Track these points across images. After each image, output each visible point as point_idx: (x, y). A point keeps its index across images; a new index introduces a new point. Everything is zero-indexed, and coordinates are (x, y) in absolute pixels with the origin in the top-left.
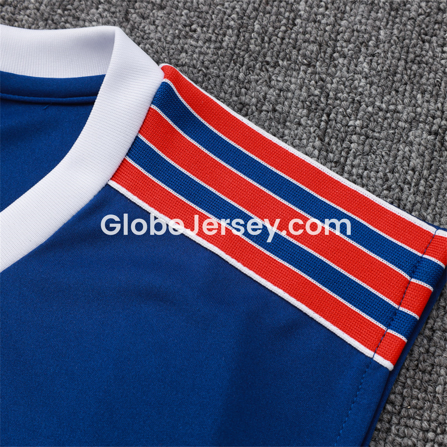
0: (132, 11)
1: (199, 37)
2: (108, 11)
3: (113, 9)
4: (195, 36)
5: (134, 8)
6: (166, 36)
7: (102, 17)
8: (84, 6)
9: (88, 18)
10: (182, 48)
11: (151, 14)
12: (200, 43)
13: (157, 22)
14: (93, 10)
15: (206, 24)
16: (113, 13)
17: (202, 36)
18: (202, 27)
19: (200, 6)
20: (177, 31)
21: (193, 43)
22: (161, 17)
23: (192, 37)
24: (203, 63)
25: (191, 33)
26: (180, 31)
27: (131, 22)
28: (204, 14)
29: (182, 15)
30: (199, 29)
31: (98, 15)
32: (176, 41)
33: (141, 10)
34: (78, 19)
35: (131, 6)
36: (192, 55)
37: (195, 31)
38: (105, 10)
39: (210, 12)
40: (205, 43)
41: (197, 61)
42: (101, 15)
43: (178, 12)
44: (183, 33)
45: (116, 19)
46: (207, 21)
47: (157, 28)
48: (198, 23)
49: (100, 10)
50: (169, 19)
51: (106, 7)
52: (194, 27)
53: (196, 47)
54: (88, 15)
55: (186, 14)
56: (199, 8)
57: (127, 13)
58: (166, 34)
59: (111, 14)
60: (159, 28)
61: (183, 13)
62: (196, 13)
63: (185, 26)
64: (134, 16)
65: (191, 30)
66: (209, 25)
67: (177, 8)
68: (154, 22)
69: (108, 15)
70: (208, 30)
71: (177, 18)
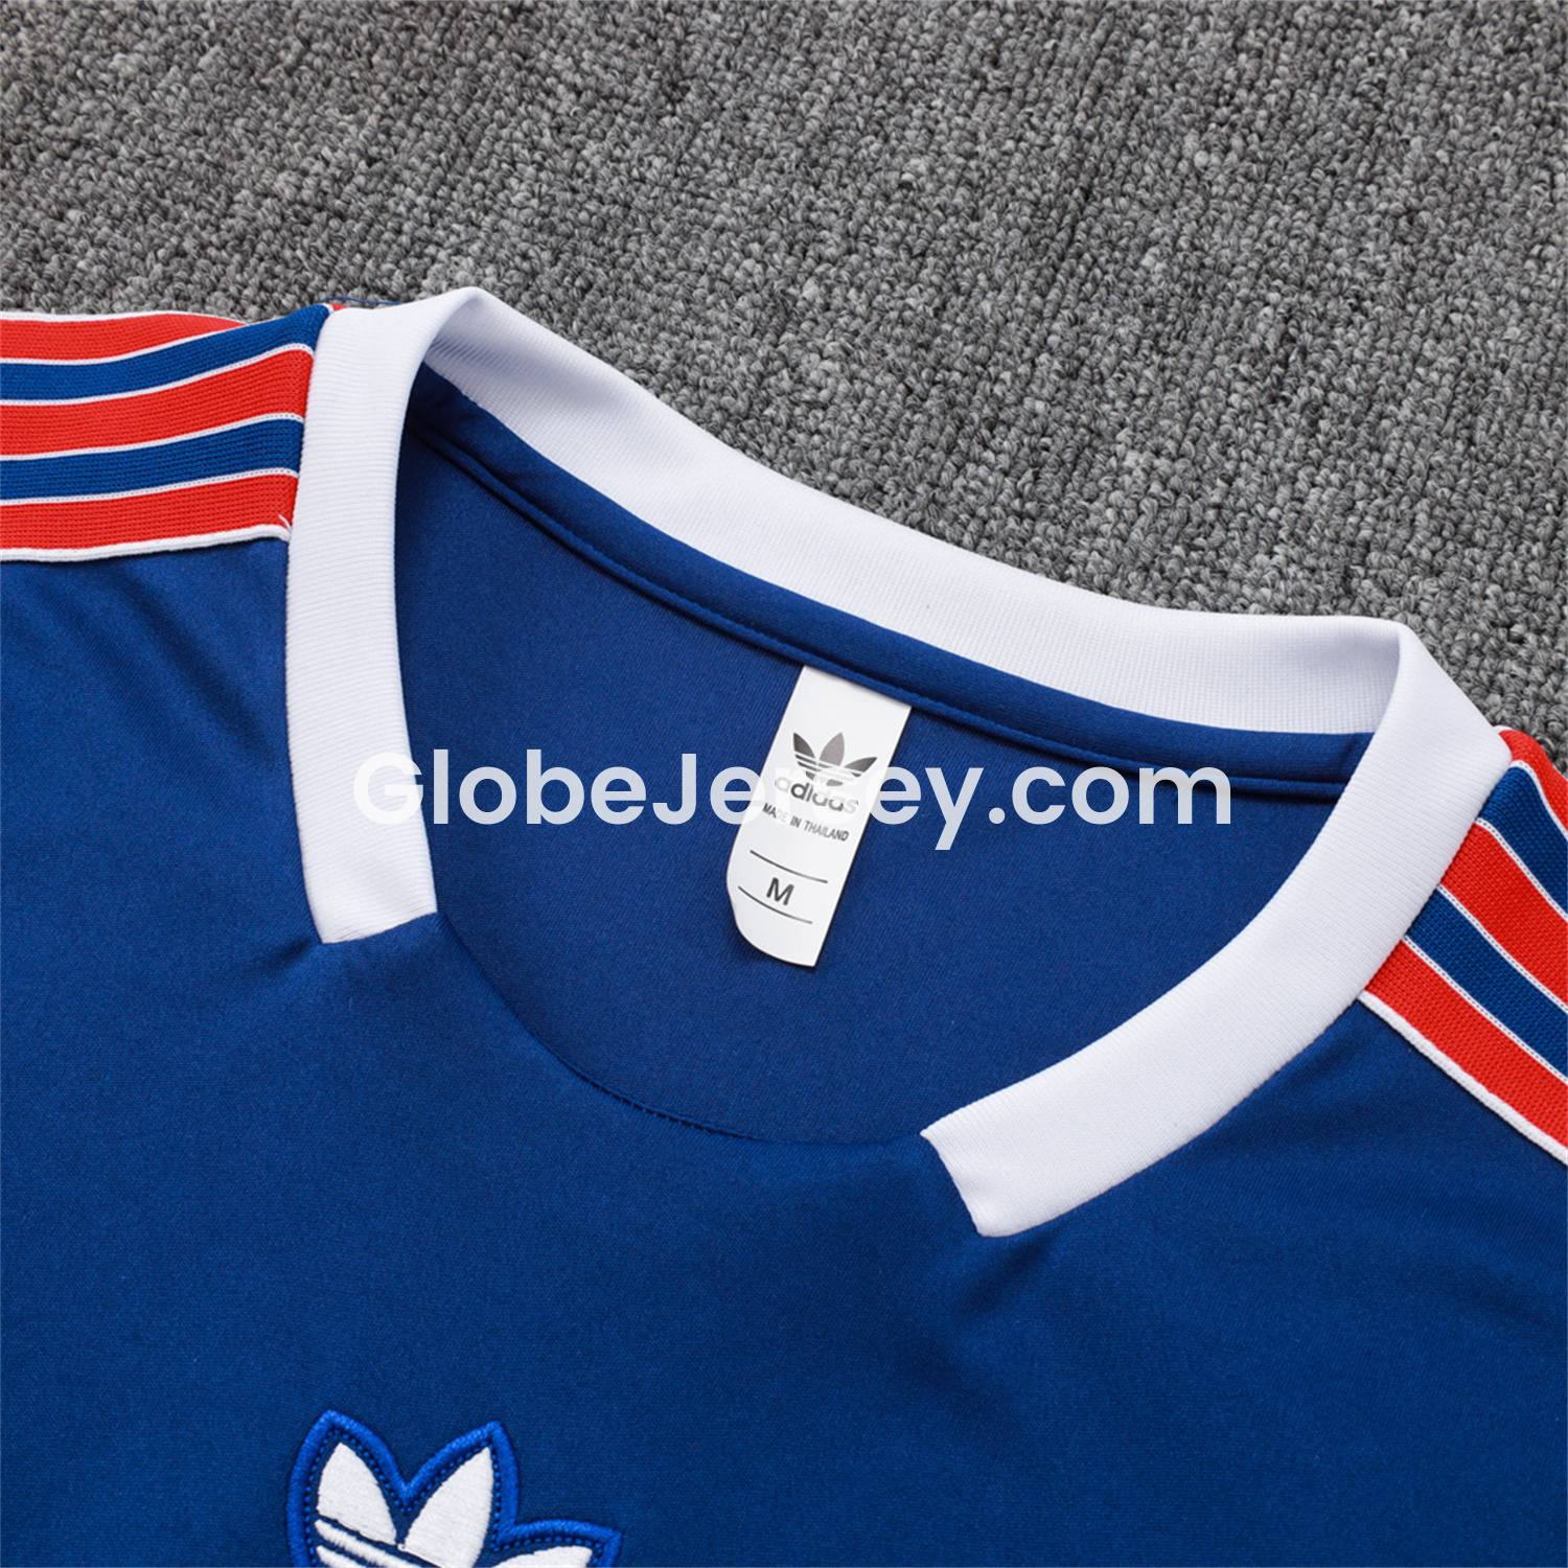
0: (1361, 571)
1: (1532, 657)
2: (1300, 563)
3: (1310, 561)
4: (1522, 653)
5: (1362, 564)
6: (1449, 646)
7: (1283, 576)
8: (1237, 543)
9: (1249, 575)
10: (1492, 681)
11: (1409, 585)
12: (1537, 673)
13: (1424, 606)
14: (1261, 558)
15: (1549, 627)
16: (1313, 570)
17: (1541, 655)
18: (1539, 632)
19: (1531, 579)
20: (1476, 636)
21: (1520, 672)
22: (1434, 595)
23: (1513, 655)
24: (1546, 725)
25: (1511, 646)
26: (1485, 637)
27: (1360, 598)
28: (1541, 602)
29: (1486, 597)
30: (1531, 638)
31: (1274, 572)
32: (1474, 660)
33: (1383, 572)
34: (1225, 574)
35: (1356, 558)
36: (1517, 703)
37: (1521, 641)
38: (1290, 561)
39: (1557, 597)
40: (1547, 674)
41: (1531, 719)
42: (1280, 572)
43: (1476, 586)
44: (1492, 641)
45: (1320, 587)
46: (1551, 619)
47: (1424, 620)
48: (1527, 621)
49: (1279, 559)
50: (1453, 602)
51: (1293, 553)
52: (1517, 629)
53: (1527, 683)
54: (1248, 568)
55: (1497, 596)
56: (1528, 583)
57: (1347, 575)
58: (1447, 641)
59: (1307, 573)
60: (1431, 623)
61: (1488, 592)
62: (1522, 597)
63: (1493, 624)
64: (1367, 583)
65: (1509, 637)
66: (1556, 629)
67: (1471, 577)
68: (1417, 605)
69: (1300, 575)
70: (1553, 645)
71: (1476, 604)
